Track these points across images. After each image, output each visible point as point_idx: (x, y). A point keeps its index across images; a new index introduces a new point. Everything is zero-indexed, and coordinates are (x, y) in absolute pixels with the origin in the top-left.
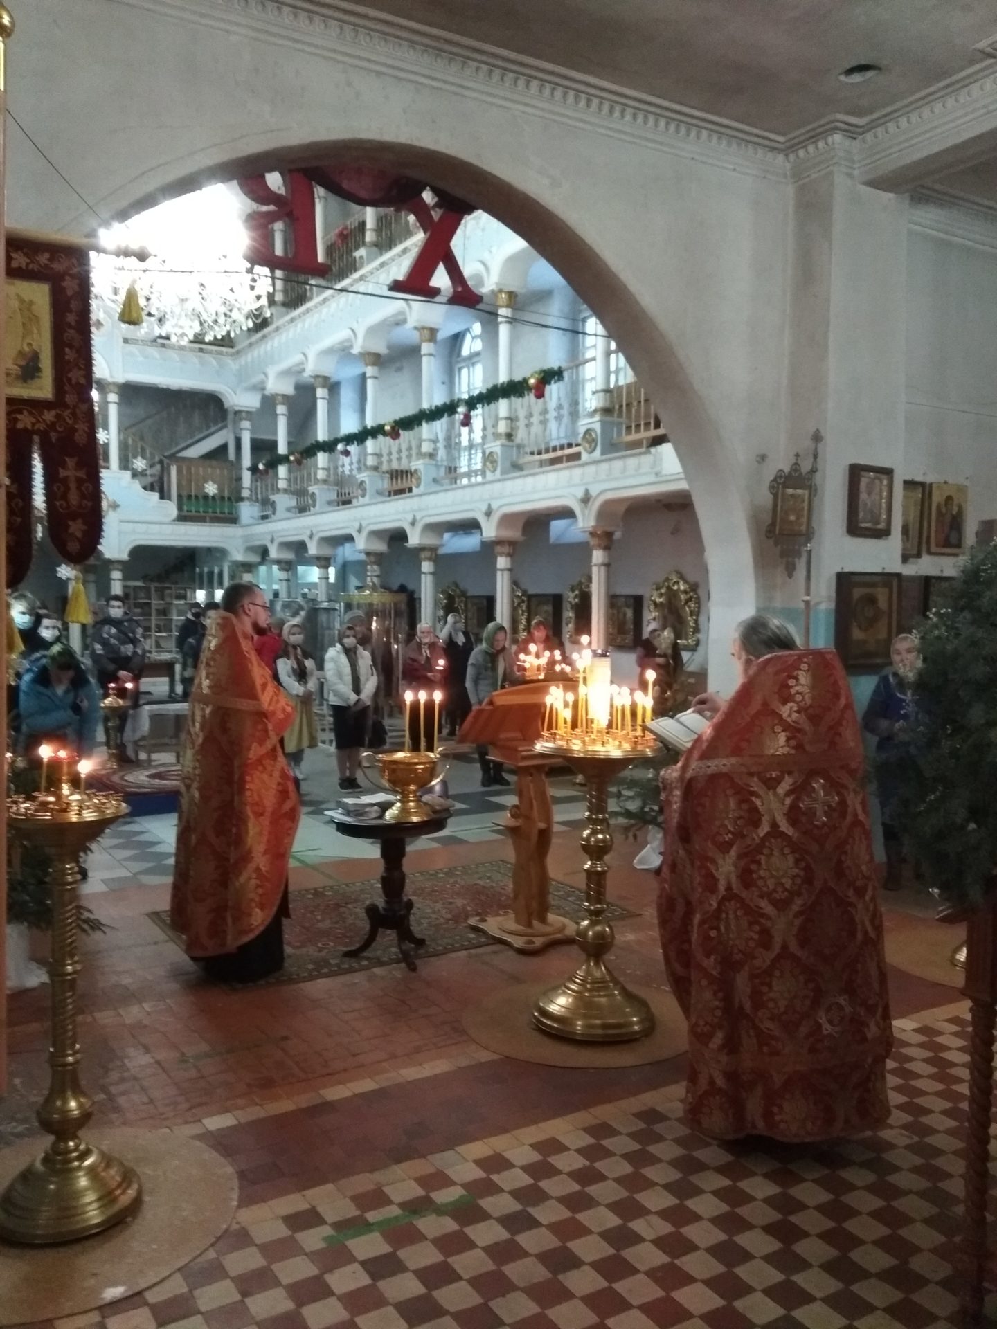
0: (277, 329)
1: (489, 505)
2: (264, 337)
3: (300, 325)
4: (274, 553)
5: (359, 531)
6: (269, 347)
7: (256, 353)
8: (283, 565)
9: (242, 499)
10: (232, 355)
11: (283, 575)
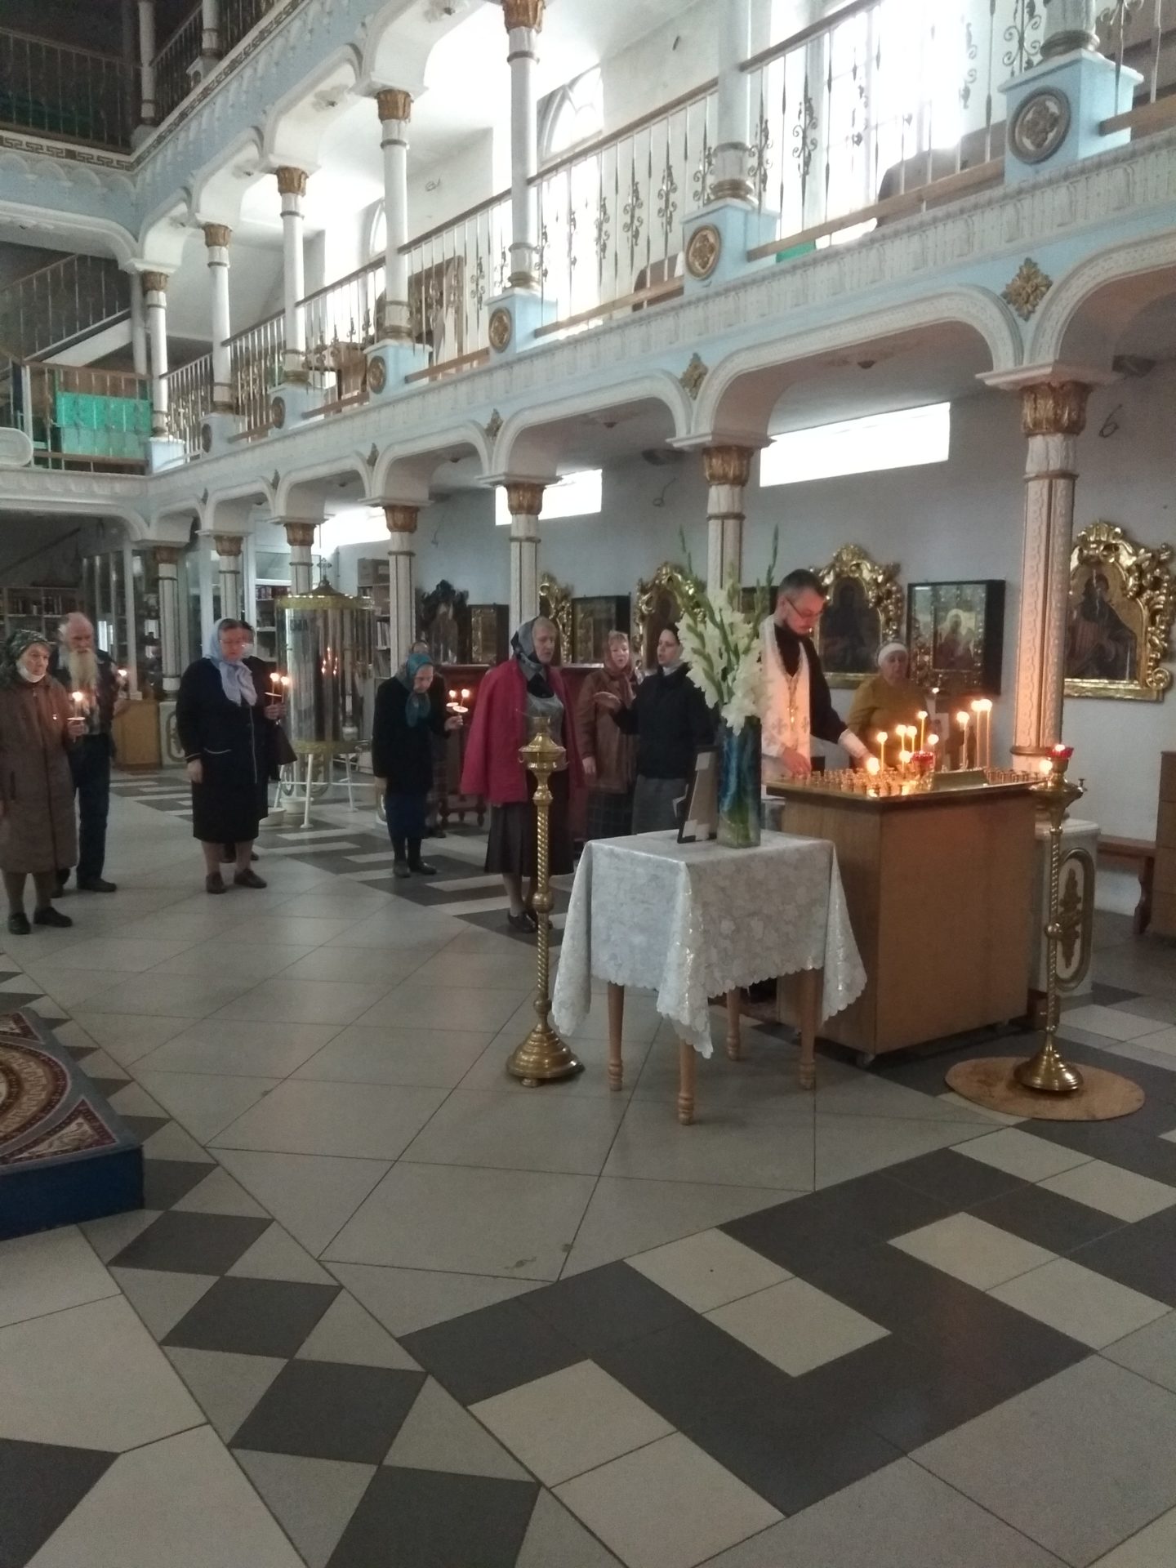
0: (206, 92)
1: (696, 357)
2: (183, 115)
3: (248, 72)
4: (208, 524)
5: (372, 461)
6: (192, 135)
7: (169, 153)
8: (226, 545)
9: (156, 432)
10: (130, 167)
11: (225, 563)
